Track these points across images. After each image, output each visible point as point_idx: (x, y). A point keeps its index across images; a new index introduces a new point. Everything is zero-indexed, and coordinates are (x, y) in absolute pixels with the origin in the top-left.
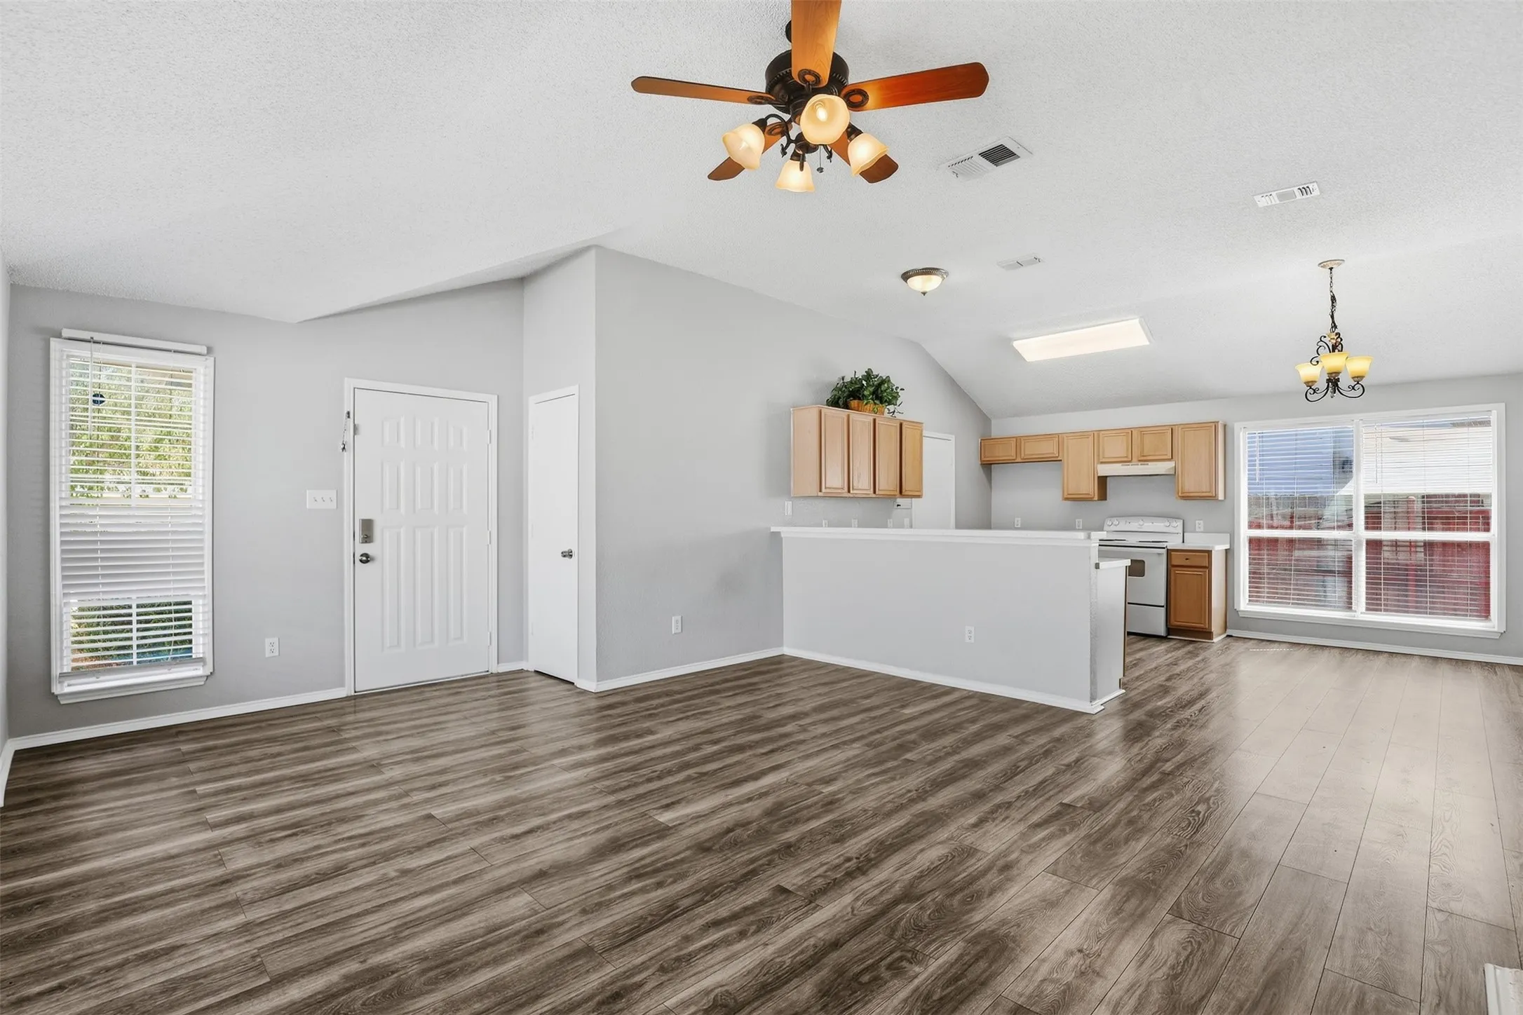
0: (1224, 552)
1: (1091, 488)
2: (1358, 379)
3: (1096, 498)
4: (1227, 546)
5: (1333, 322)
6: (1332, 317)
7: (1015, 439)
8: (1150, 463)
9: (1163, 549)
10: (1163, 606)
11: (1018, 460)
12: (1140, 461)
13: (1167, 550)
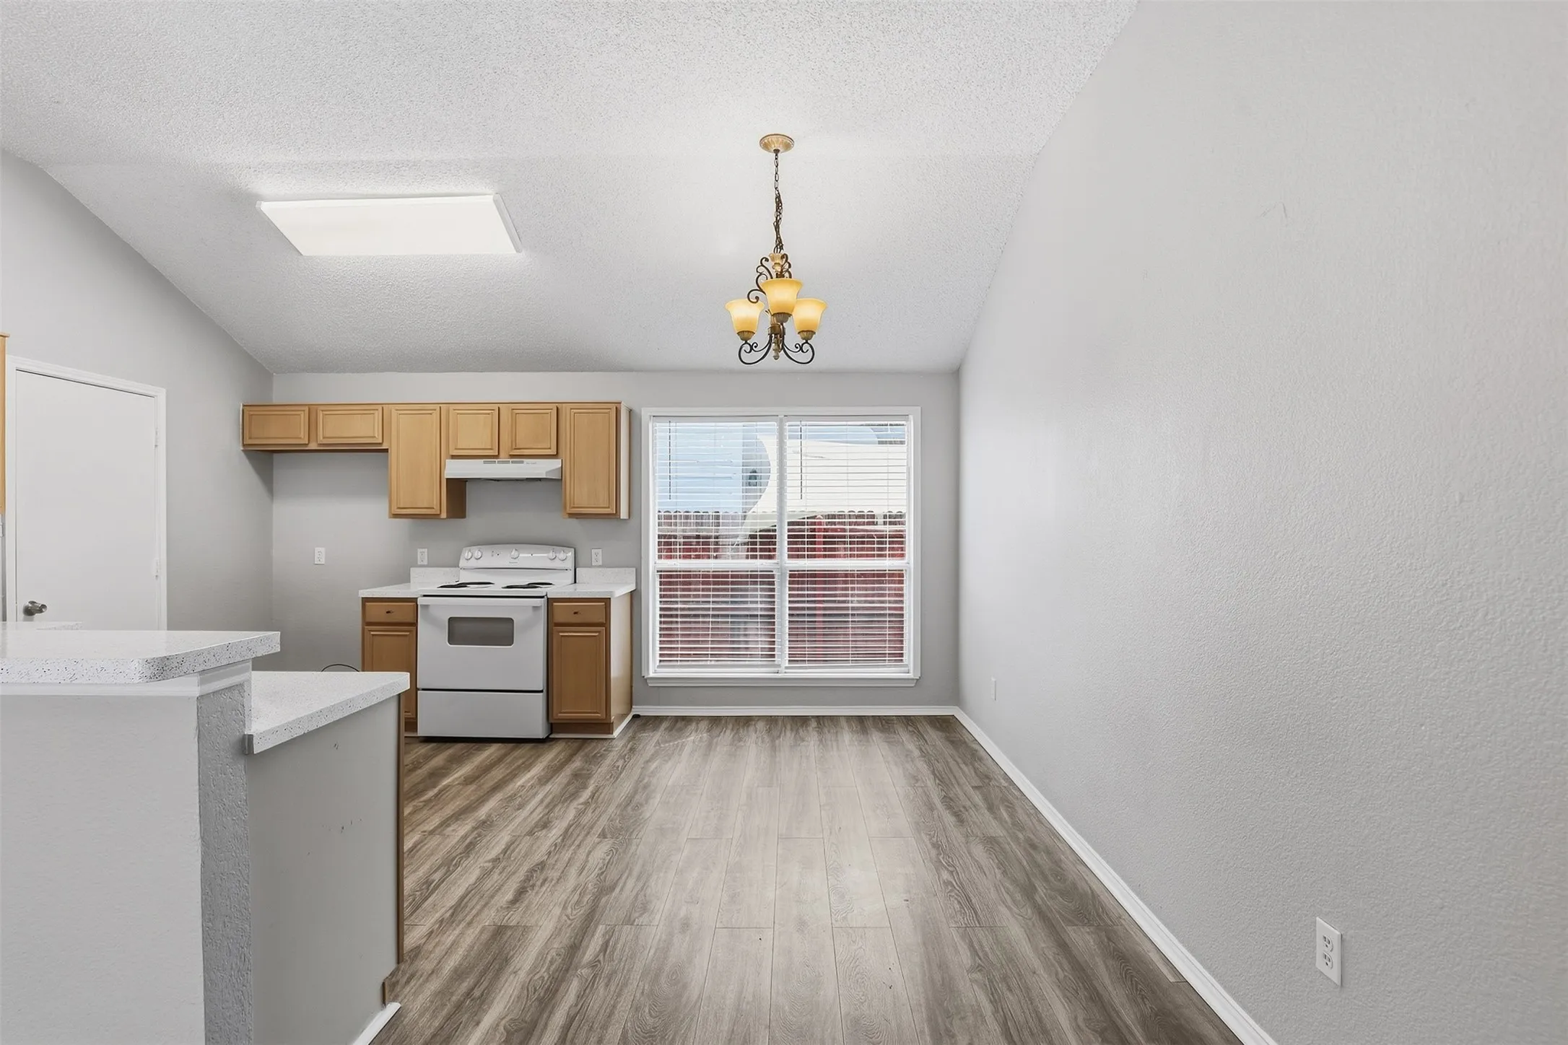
0: (628, 599)
1: (434, 498)
2: (808, 334)
3: (444, 515)
4: (632, 587)
5: (778, 238)
6: (777, 228)
7: (307, 409)
8: (526, 461)
9: (542, 597)
10: (541, 691)
11: (313, 446)
12: (512, 456)
13: (548, 599)
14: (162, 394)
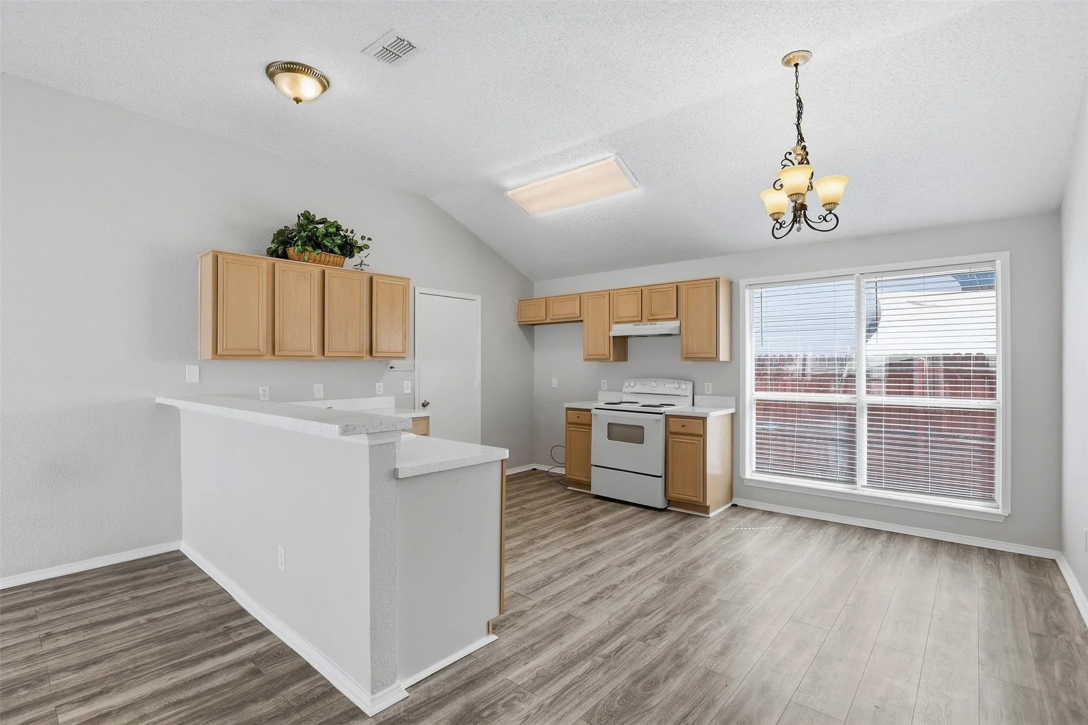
0: (729, 419)
1: (605, 348)
2: (830, 206)
3: (612, 359)
4: (732, 411)
5: (800, 134)
6: (798, 125)
7: (545, 300)
8: (658, 323)
9: (662, 414)
10: (661, 477)
11: (547, 321)
12: (649, 320)
13: (666, 415)
14: (478, 298)
